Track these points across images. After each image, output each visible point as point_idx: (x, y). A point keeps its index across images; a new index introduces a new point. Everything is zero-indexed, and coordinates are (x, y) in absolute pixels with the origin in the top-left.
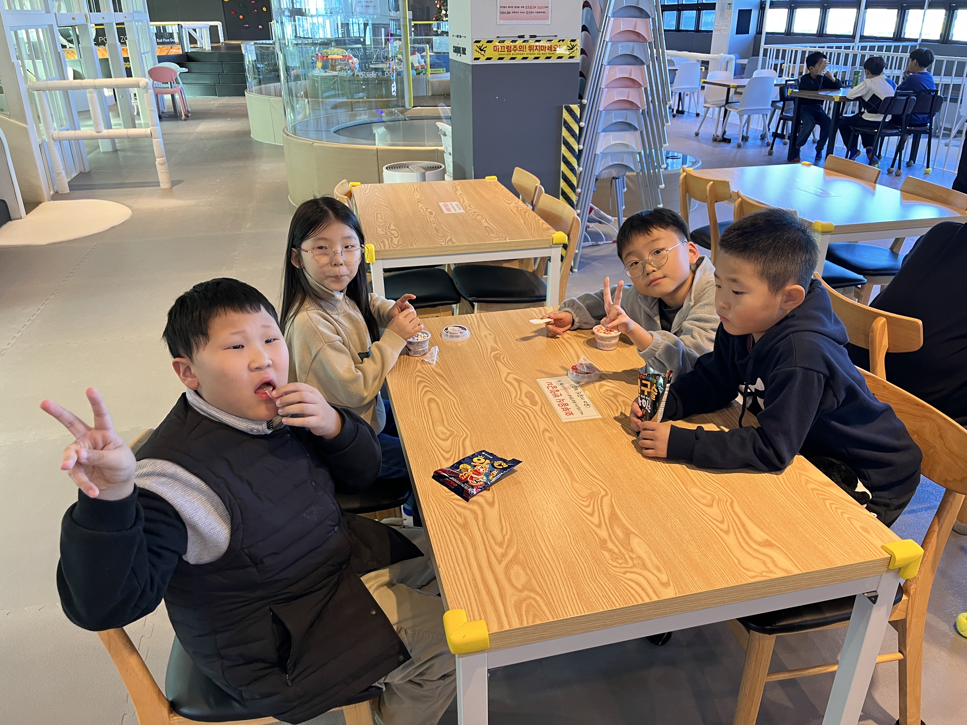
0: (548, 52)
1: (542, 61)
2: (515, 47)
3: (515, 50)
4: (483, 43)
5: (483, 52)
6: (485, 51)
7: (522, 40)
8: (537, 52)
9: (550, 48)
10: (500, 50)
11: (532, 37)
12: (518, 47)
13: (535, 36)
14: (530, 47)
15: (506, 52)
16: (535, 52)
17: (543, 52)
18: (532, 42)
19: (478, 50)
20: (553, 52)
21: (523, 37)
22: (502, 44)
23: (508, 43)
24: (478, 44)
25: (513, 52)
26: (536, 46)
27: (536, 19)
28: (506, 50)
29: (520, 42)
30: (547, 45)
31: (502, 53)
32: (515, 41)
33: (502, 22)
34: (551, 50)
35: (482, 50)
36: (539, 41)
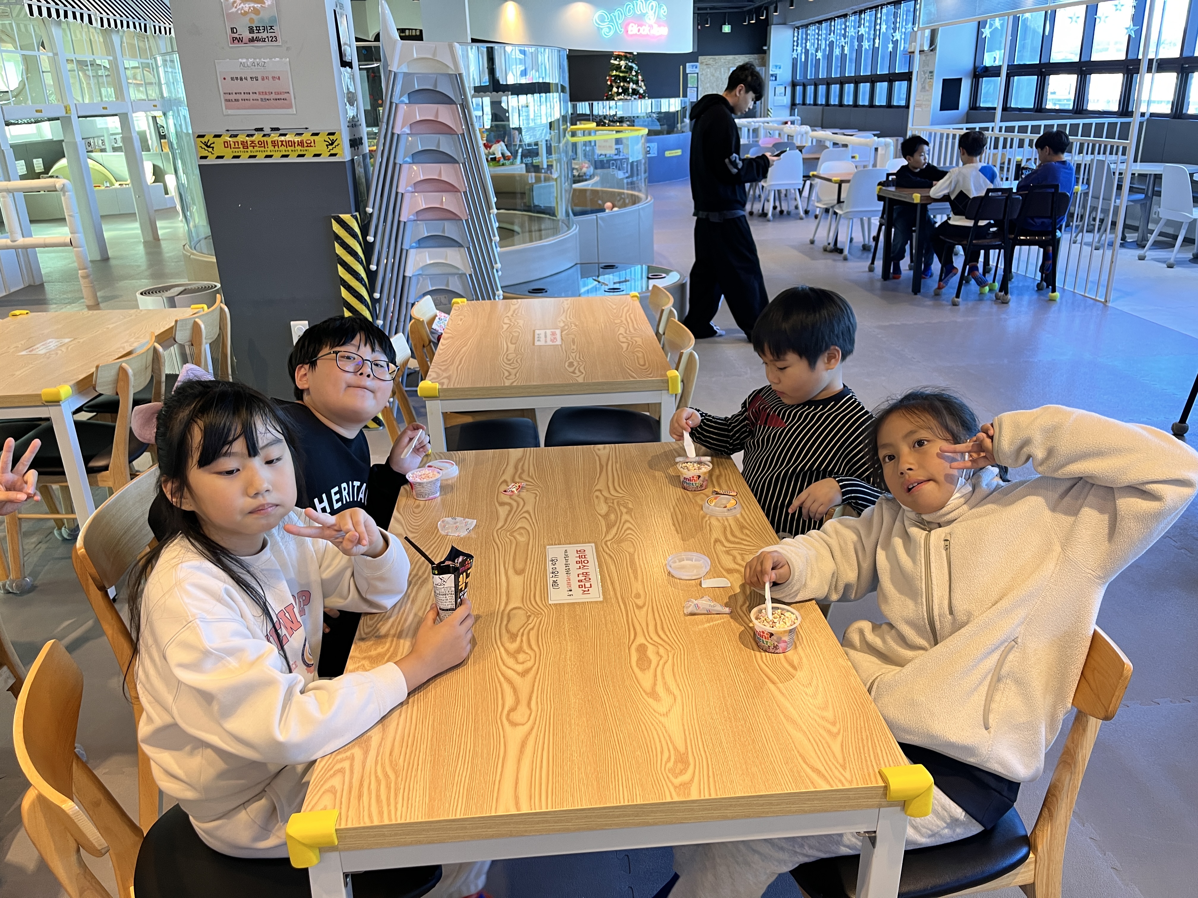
0: (299, 148)
1: (293, 159)
2: (252, 142)
3: (253, 147)
4: (209, 138)
5: (210, 150)
6: (213, 148)
7: (262, 133)
8: (283, 148)
9: (301, 143)
10: (233, 146)
11: (273, 129)
12: (256, 142)
13: (277, 129)
14: (273, 142)
15: (242, 149)
16: (281, 148)
17: (293, 148)
18: (275, 136)
19: (204, 146)
20: (305, 148)
21: (261, 130)
22: (235, 139)
23: (242, 138)
24: (203, 140)
25: (251, 148)
26: (282, 141)
27: (276, 107)
28: (240, 146)
29: (258, 137)
30: (296, 140)
31: (236, 150)
32: (252, 135)
33: (230, 112)
34: (303, 146)
35: (209, 147)
36: (285, 135)
